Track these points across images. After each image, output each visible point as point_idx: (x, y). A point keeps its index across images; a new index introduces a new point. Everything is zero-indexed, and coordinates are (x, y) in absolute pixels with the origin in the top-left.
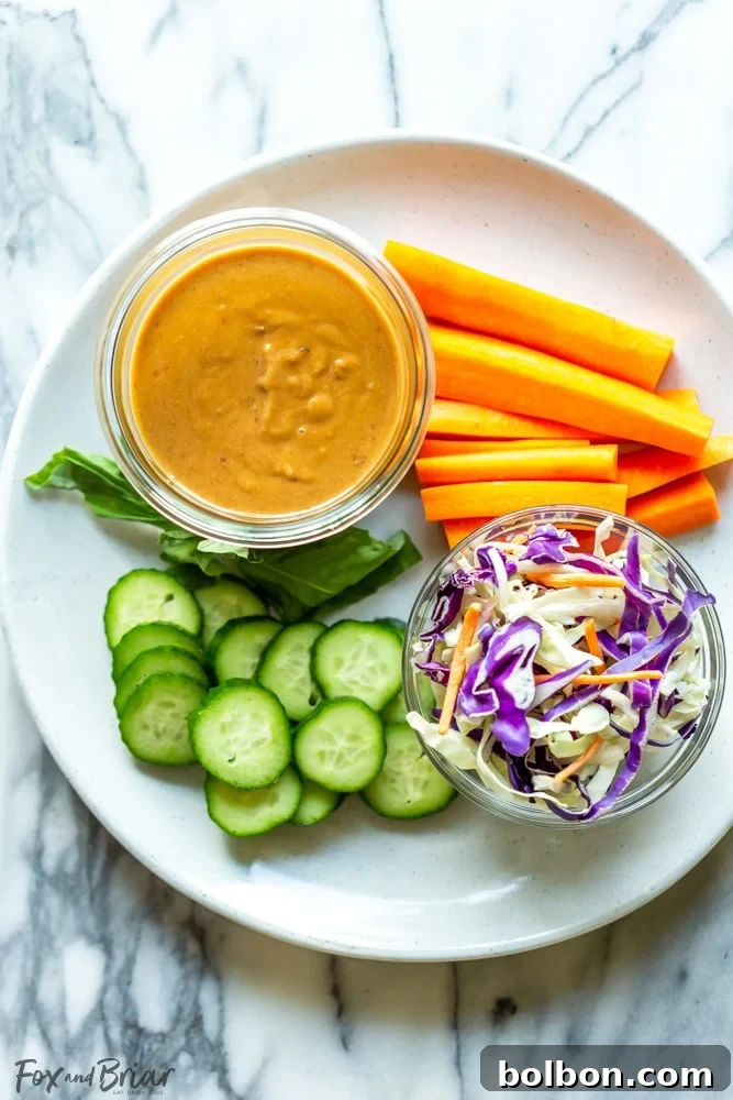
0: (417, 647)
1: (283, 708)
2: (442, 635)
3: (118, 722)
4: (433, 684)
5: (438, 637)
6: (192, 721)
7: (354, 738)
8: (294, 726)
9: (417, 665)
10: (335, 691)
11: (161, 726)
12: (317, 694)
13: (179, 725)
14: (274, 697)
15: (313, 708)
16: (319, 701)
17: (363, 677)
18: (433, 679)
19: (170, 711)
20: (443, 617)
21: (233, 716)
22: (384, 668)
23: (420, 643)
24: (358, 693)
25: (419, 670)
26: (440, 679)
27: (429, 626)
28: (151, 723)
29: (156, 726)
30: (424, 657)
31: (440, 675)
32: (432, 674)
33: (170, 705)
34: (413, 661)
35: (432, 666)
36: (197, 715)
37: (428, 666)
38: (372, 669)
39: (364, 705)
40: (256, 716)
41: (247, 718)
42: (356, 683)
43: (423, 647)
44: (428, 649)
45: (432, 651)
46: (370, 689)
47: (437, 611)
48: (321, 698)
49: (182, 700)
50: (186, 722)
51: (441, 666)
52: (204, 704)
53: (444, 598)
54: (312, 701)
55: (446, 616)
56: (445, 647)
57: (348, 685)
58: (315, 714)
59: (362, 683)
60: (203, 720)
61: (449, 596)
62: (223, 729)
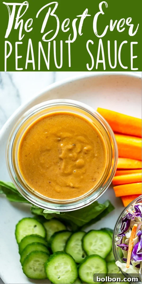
0: (117, 239)
1: (74, 260)
2: (124, 234)
3: (22, 267)
4: (123, 251)
5: (124, 235)
6: (45, 266)
7: (97, 268)
8: (78, 265)
9: (117, 245)
10: (90, 253)
11: (35, 268)
12: (85, 254)
13: (41, 267)
14: (71, 257)
15: (84, 259)
16: (85, 256)
17: (99, 248)
18: (123, 249)
19: (38, 263)
20: (124, 229)
21: (59, 264)
22: (105, 244)
23: (117, 237)
24: (97, 253)
25: (118, 247)
26: (125, 249)
27: (120, 232)
28: (32, 267)
29: (34, 268)
30: (119, 242)
31: (125, 248)
32: (123, 248)
33: (38, 261)
34: (116, 244)
35: (122, 245)
36: (47, 264)
37: (121, 245)
38: (101, 245)
39: (100, 257)
40: (66, 263)
41: (63, 264)
42: (96, 250)
43: (119, 239)
44: (120, 240)
45: (122, 240)
46: (101, 252)
47: (122, 227)
48: (86, 256)
49: (42, 259)
50: (43, 266)
51: (125, 245)
52: (49, 260)
53: (124, 223)
54: (83, 256)
55: (126, 228)
56: (126, 238)
57: (94, 251)
58: (84, 261)
59: (99, 250)
60: (49, 266)
61: (126, 222)
62: (55, 268)
